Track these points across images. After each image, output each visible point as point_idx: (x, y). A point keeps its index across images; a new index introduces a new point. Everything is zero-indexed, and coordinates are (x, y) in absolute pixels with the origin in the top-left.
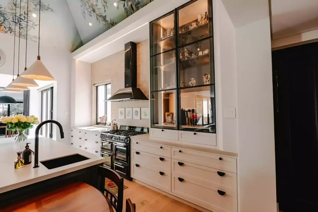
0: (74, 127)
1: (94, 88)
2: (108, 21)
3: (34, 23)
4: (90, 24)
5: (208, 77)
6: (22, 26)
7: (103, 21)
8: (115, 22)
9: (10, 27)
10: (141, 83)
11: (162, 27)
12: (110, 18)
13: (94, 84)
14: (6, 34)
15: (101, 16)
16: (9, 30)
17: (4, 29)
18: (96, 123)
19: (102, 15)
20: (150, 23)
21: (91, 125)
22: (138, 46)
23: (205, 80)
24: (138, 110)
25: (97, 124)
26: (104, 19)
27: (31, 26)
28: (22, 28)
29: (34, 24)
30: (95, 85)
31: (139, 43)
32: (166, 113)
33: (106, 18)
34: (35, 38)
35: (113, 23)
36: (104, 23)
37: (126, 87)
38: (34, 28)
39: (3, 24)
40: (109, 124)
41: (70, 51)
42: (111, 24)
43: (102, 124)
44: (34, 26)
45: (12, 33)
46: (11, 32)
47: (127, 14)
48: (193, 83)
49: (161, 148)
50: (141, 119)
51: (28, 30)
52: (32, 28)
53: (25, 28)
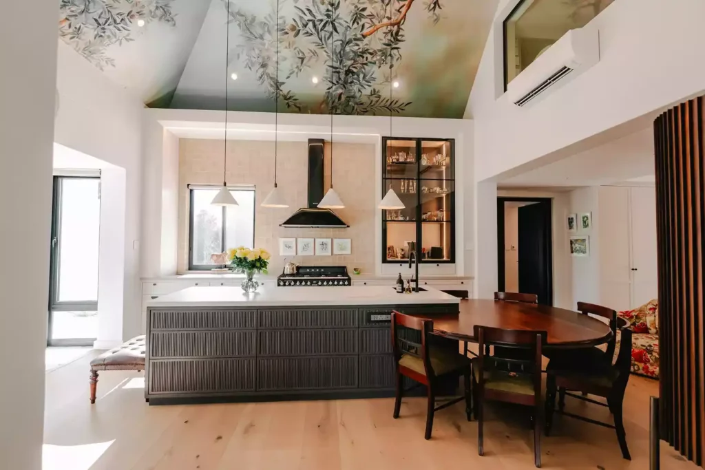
3: (128, 35)
7: (271, 86)
25: (192, 268)
27: (120, 38)
29: (128, 37)
34: (107, 62)
36: (272, 90)
38: (120, 44)
39: (72, 18)
44: (124, 40)
51: (108, 45)
52: (118, 42)
53: (106, 37)
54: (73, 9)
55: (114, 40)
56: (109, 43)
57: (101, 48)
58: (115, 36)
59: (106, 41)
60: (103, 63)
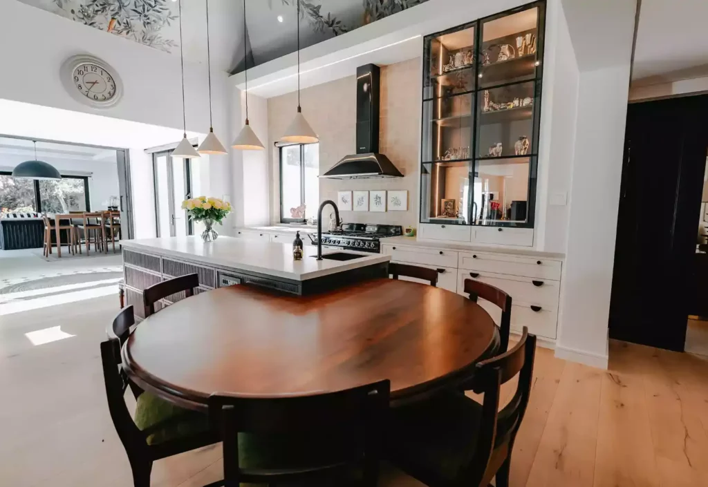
0: (243, 227)
1: (275, 152)
2: (321, 17)
3: (170, 13)
4: (280, 19)
5: (525, 142)
6: (148, 19)
7: (312, 15)
8: (336, 21)
9: (128, 23)
10: (388, 146)
11: (443, 46)
12: (328, 13)
13: (275, 143)
14: (119, 36)
15: (308, 6)
16: (125, 29)
17: (118, 25)
18: (279, 220)
19: (312, 3)
20: (424, 37)
21: (270, 225)
22: (382, 72)
23: (518, 144)
24: (382, 194)
25: (283, 221)
26: (315, 12)
27: (165, 19)
28: (148, 23)
29: (171, 16)
30: (277, 145)
31: (385, 67)
32: (443, 201)
33: (320, 10)
34: (168, 44)
35: (333, 21)
36: (313, 19)
37: (359, 151)
38: (169, 23)
39: (116, 17)
40: (312, 221)
41: (228, 72)
42: (327, 23)
43: (297, 221)
44: (169, 20)
45: (130, 33)
46: (128, 33)
47: (366, 7)
48: (498, 151)
49: (441, 253)
50: (386, 210)
51: (159, 29)
52: (166, 23)
53: (153, 23)
54: (112, 8)
55: (162, 22)
56: (158, 27)
57: (155, 34)
58: (160, 19)
59: (156, 26)
60: (166, 46)
